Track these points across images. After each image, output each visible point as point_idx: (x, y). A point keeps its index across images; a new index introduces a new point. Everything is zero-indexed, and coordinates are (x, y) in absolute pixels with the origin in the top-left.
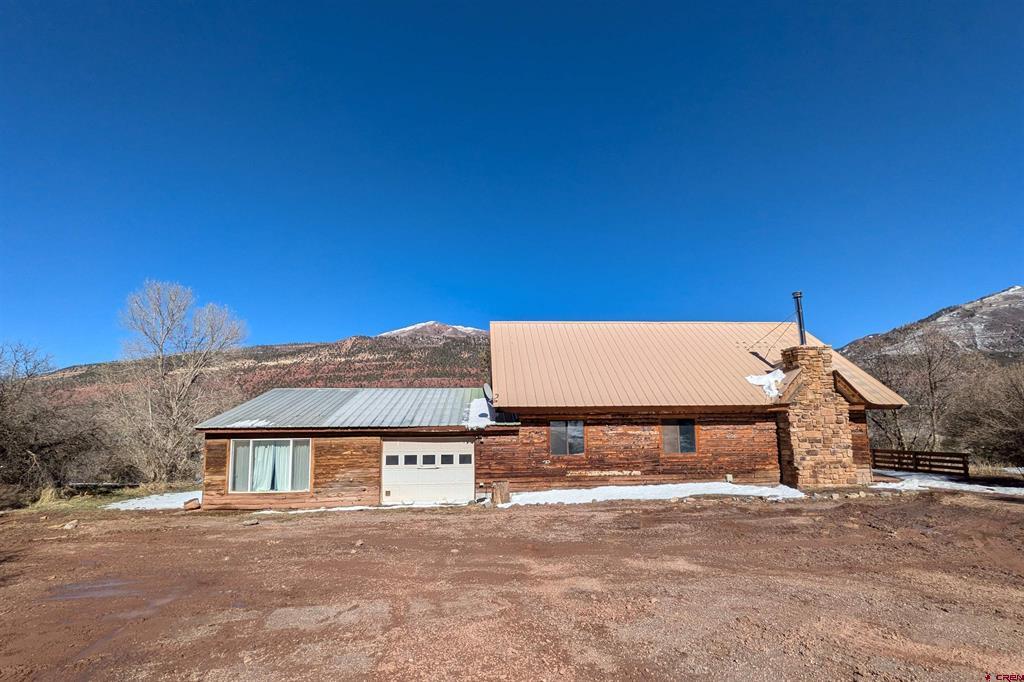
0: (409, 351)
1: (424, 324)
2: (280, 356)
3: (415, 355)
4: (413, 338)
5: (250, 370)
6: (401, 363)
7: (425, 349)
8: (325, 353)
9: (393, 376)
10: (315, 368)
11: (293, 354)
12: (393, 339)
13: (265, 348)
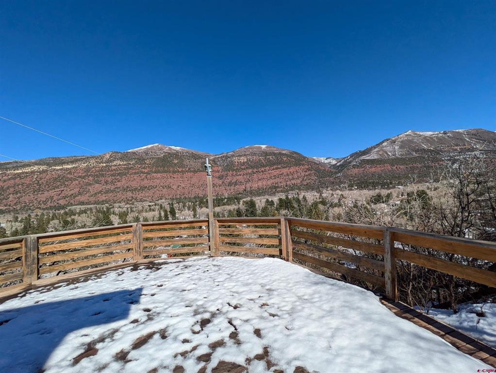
0: (144, 160)
1: (152, 145)
2: (64, 163)
3: (147, 162)
4: (146, 152)
5: (44, 171)
6: (139, 166)
7: (153, 158)
8: (92, 161)
9: (135, 173)
10: (87, 170)
11: (72, 162)
12: (134, 153)
13: (55, 159)
